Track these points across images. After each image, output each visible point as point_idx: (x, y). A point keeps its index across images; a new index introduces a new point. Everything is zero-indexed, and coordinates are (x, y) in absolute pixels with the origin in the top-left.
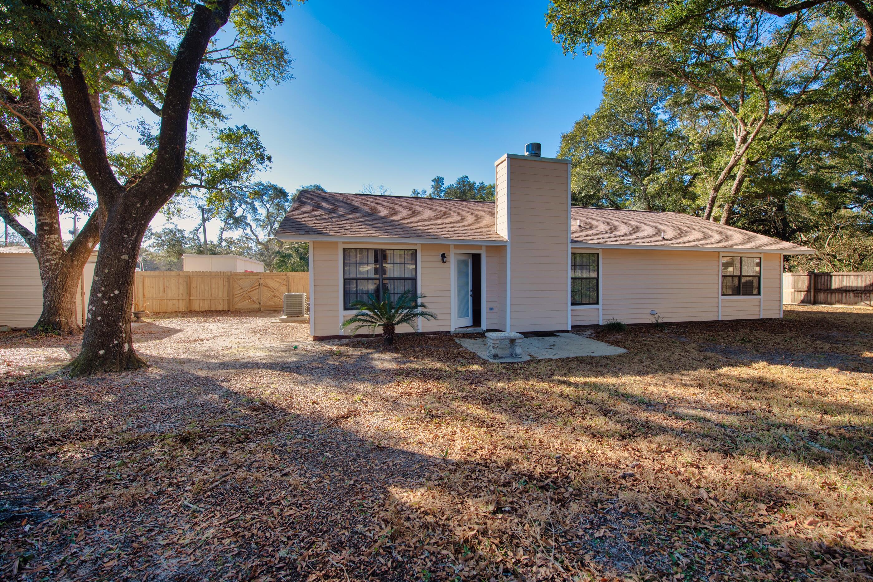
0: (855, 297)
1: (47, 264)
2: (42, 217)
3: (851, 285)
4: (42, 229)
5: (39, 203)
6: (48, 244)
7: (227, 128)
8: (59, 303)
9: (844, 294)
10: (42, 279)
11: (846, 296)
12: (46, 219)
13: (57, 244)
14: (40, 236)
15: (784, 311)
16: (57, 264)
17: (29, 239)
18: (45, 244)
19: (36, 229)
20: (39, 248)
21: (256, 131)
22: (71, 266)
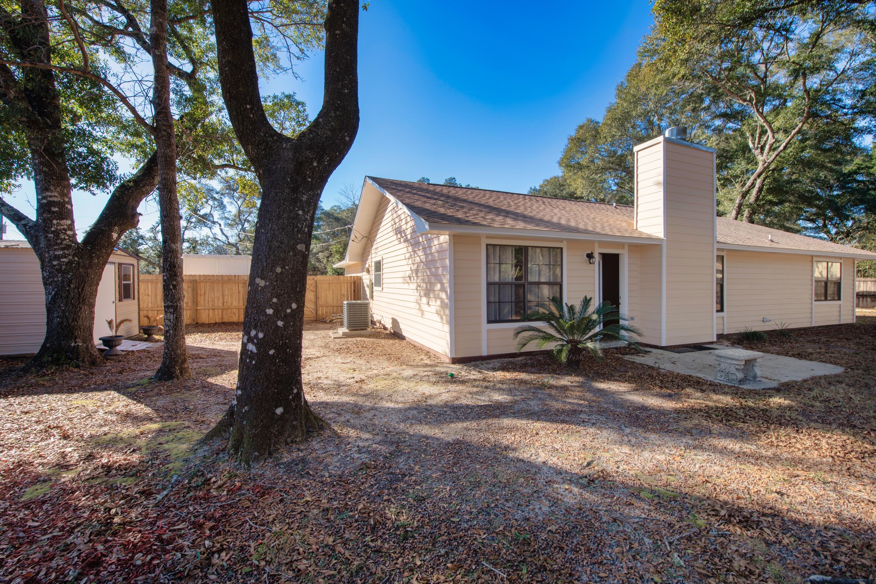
0: (872, 301)
1: (55, 263)
2: (49, 194)
3: (868, 290)
4: (50, 211)
5: (45, 172)
6: (57, 233)
7: (272, 95)
8: (74, 320)
9: (861, 299)
10: (45, 284)
11: (863, 301)
12: (54, 195)
13: (69, 233)
14: (44, 220)
15: (857, 317)
16: (70, 263)
17: (25, 225)
18: (53, 232)
19: (38, 210)
20: (42, 240)
21: (303, 104)
22: (90, 267)
